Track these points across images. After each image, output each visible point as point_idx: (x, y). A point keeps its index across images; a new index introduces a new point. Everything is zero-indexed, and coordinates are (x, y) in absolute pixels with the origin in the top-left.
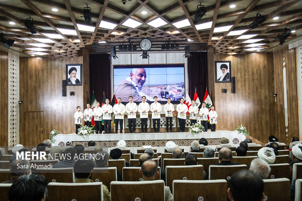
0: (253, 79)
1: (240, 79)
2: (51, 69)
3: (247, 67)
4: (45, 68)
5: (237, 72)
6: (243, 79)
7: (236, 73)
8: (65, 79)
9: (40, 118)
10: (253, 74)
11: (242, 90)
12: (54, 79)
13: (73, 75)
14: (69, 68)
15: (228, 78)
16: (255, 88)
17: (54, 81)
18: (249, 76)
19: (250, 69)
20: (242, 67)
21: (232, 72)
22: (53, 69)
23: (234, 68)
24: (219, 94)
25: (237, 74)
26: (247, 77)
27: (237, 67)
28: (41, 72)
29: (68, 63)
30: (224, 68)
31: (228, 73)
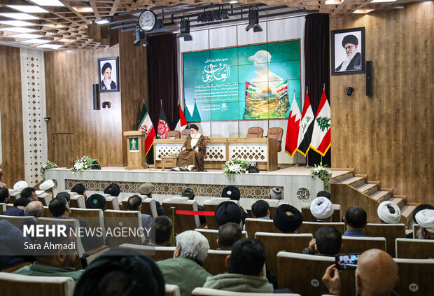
0: (416, 63)
1: (385, 65)
2: (80, 68)
3: (401, 36)
4: (74, 66)
5: (379, 50)
6: (392, 64)
7: (376, 52)
8: (97, 82)
9: (71, 142)
10: (416, 50)
11: (389, 87)
12: (85, 83)
13: (107, 76)
14: (102, 63)
15: (358, 64)
16: (419, 81)
18: (405, 56)
19: (410, 41)
20: (391, 37)
21: (368, 51)
22: (82, 67)
23: (372, 44)
24: (339, 99)
25: (378, 54)
26: (400, 59)
27: (379, 39)
28: (68, 73)
29: (101, 56)
30: (350, 45)
31: (358, 54)
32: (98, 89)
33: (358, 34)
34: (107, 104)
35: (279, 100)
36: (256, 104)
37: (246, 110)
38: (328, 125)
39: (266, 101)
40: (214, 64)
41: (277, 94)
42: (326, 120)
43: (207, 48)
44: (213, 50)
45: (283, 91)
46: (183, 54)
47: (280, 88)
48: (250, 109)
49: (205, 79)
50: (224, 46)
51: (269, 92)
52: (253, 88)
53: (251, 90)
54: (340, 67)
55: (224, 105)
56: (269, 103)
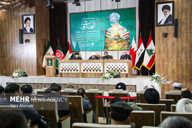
1: (185, 21)
2: (11, 20)
4: (7, 19)
5: (182, 13)
6: (189, 20)
7: (180, 14)
8: (21, 28)
9: (5, 62)
11: (187, 33)
12: (14, 28)
13: (28, 25)
15: (170, 21)
17: (14, 31)
20: (188, 7)
21: (176, 14)
23: (178, 10)
24: (159, 39)
25: (181, 16)
27: (182, 8)
28: (4, 23)
29: (24, 13)
30: (166, 10)
31: (170, 15)
32: (22, 32)
33: (170, 5)
34: (27, 41)
35: (124, 40)
36: (111, 43)
37: (105, 46)
38: (152, 53)
39: (117, 41)
40: (87, 20)
41: (123, 37)
42: (151, 50)
43: (84, 11)
44: (87, 12)
45: (127, 36)
46: (70, 14)
47: (125, 34)
48: (107, 46)
49: (83, 28)
50: (93, 10)
51: (119, 36)
52: (109, 34)
53: (108, 35)
54: (161, 22)
55: (93, 44)
56: (118, 42)
